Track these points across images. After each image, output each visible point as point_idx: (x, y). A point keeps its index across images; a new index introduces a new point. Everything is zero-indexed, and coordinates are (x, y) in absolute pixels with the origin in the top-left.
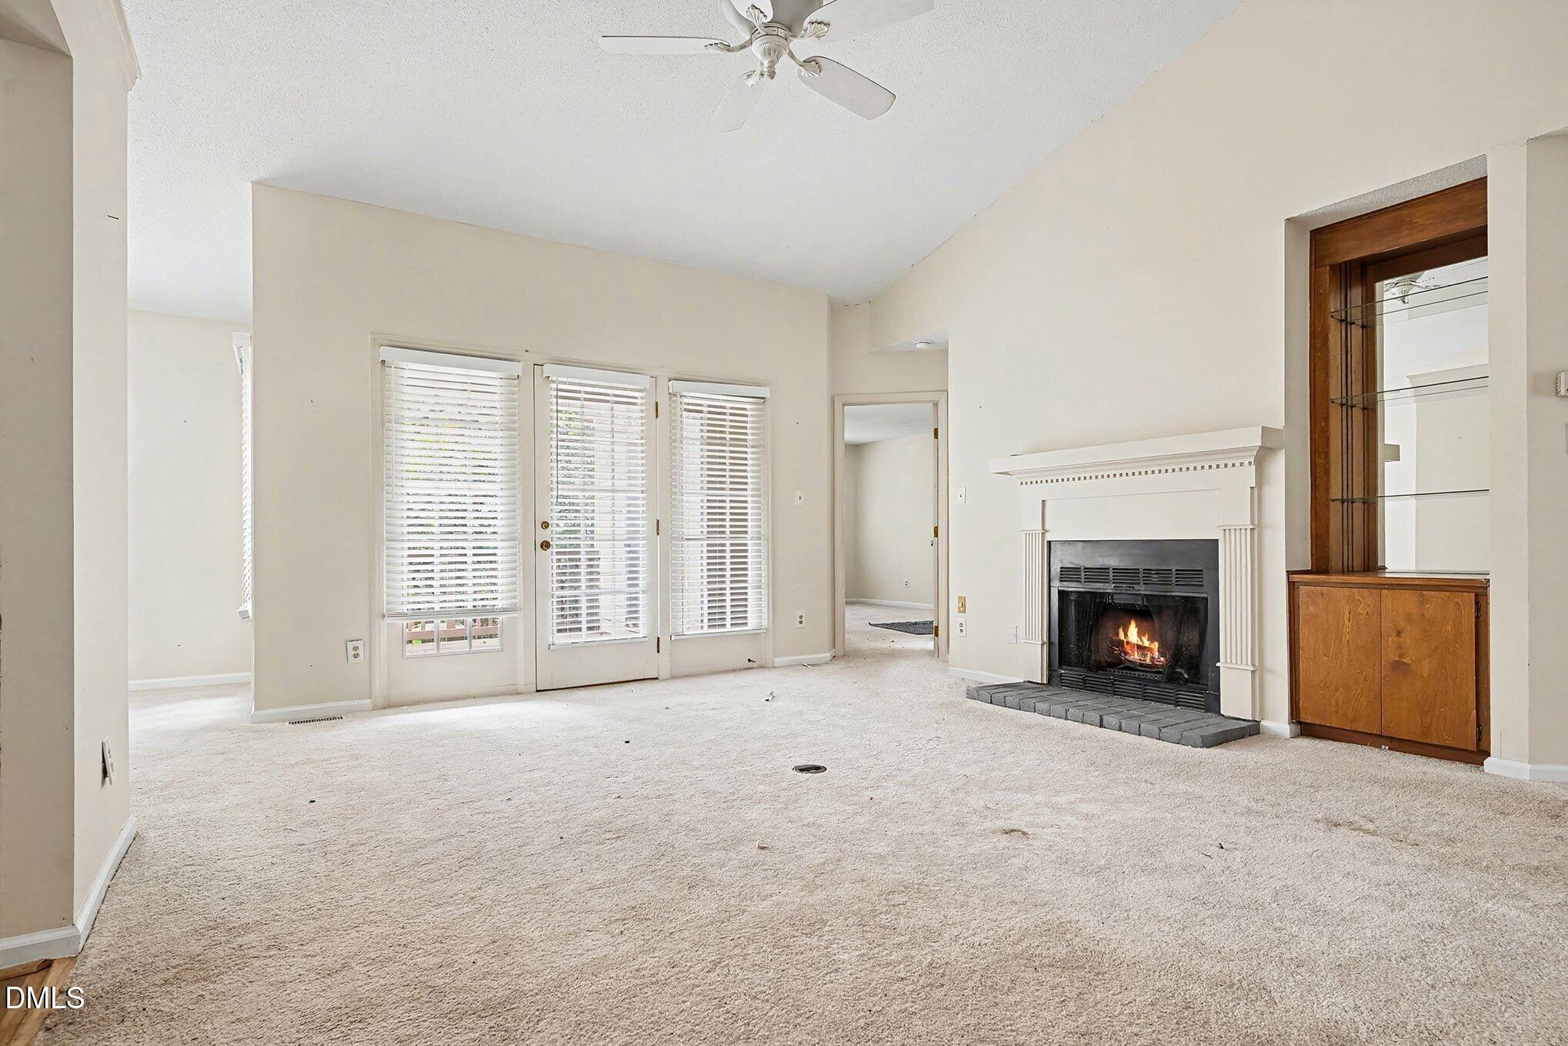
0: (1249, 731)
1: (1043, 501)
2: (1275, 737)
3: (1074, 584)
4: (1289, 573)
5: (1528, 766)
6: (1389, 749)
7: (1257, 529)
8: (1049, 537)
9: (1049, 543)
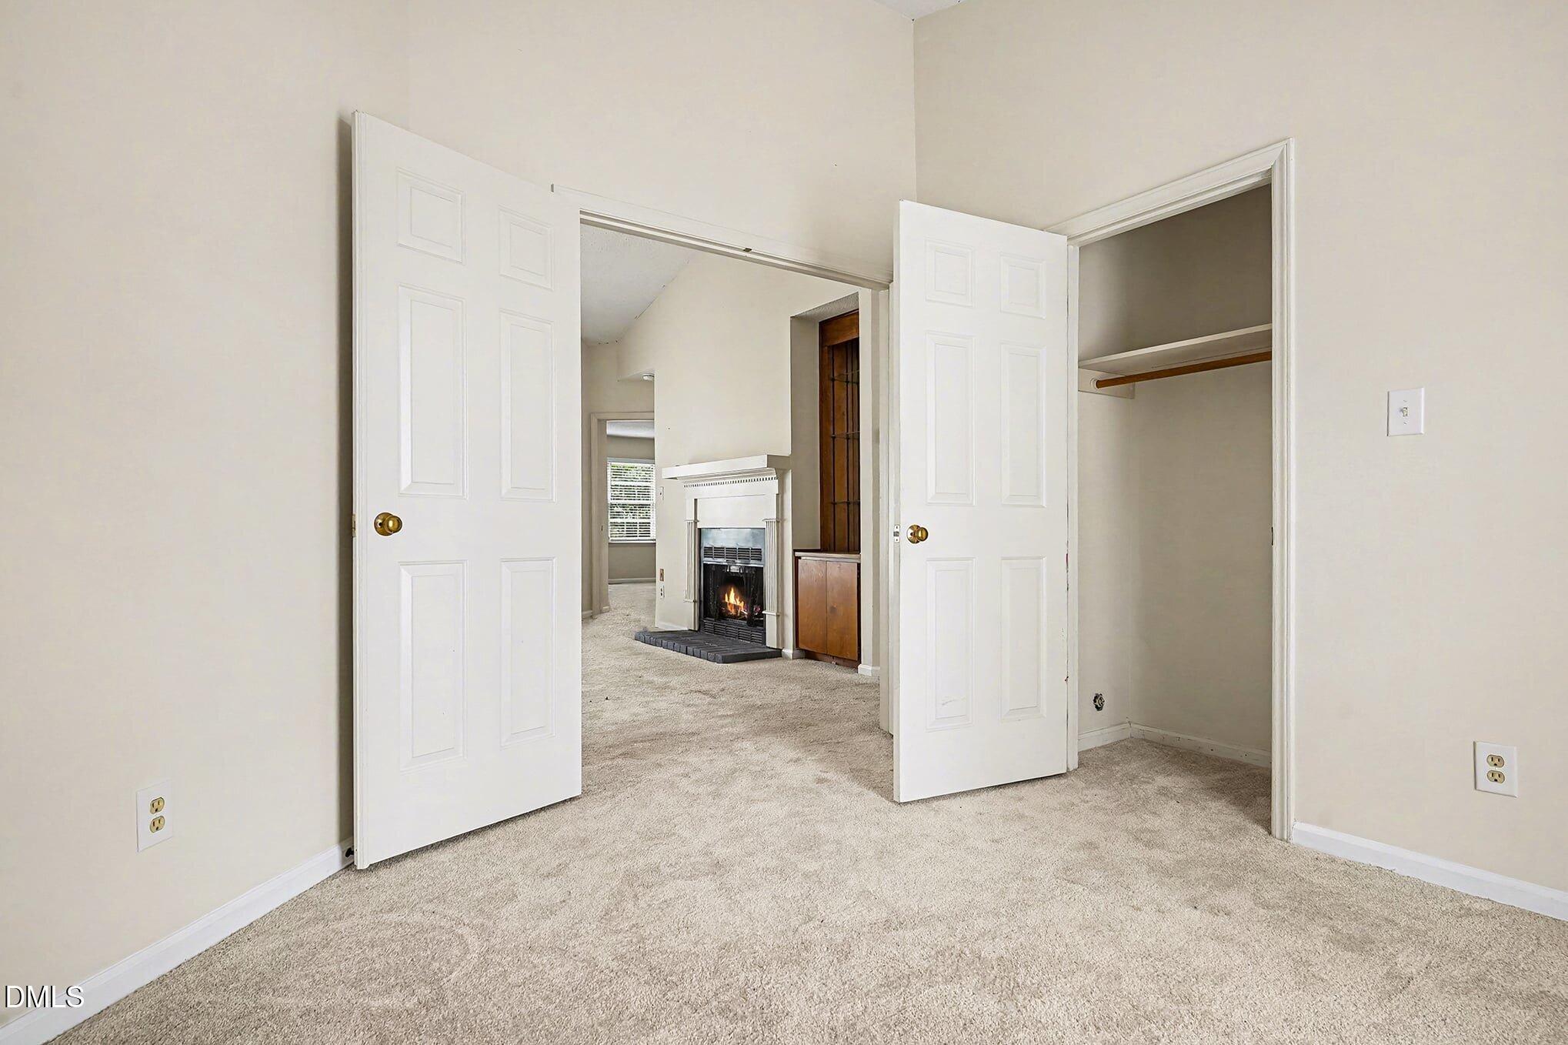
0: (777, 654)
1: (696, 500)
2: (787, 658)
3: (710, 559)
4: (795, 551)
5: (870, 668)
6: (836, 664)
7: (780, 521)
8: (699, 526)
9: (700, 529)
